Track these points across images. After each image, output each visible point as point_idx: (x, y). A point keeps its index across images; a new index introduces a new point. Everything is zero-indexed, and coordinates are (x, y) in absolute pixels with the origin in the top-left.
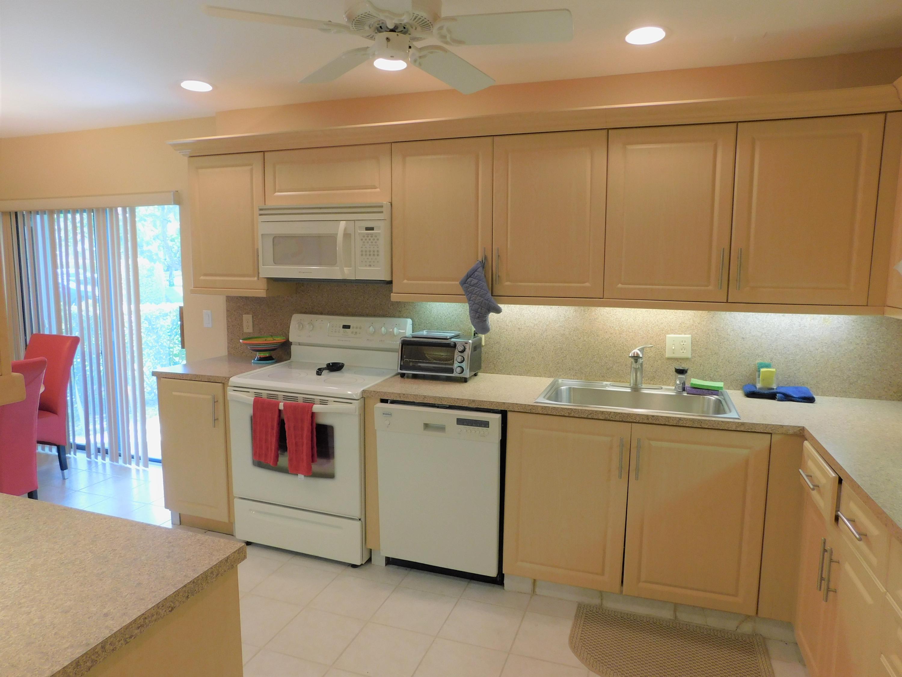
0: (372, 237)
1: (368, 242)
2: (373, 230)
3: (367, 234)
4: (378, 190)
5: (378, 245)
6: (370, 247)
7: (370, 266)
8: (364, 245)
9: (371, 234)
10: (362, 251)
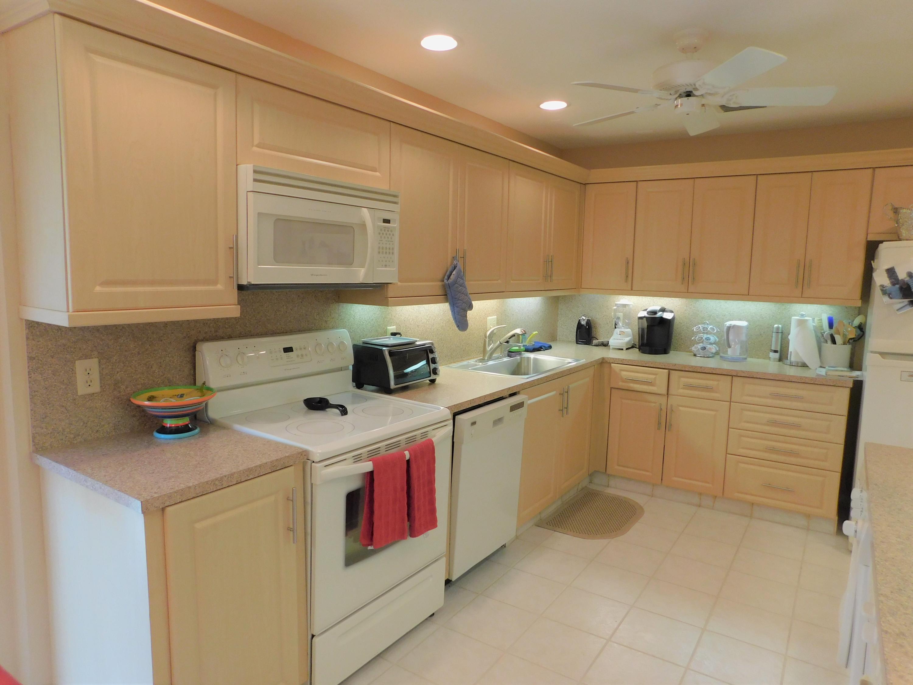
0: (388, 231)
1: (385, 237)
2: (390, 223)
3: (384, 228)
4: (378, 174)
5: (393, 241)
6: (386, 244)
7: (386, 266)
8: (382, 240)
9: (388, 228)
10: (379, 248)
